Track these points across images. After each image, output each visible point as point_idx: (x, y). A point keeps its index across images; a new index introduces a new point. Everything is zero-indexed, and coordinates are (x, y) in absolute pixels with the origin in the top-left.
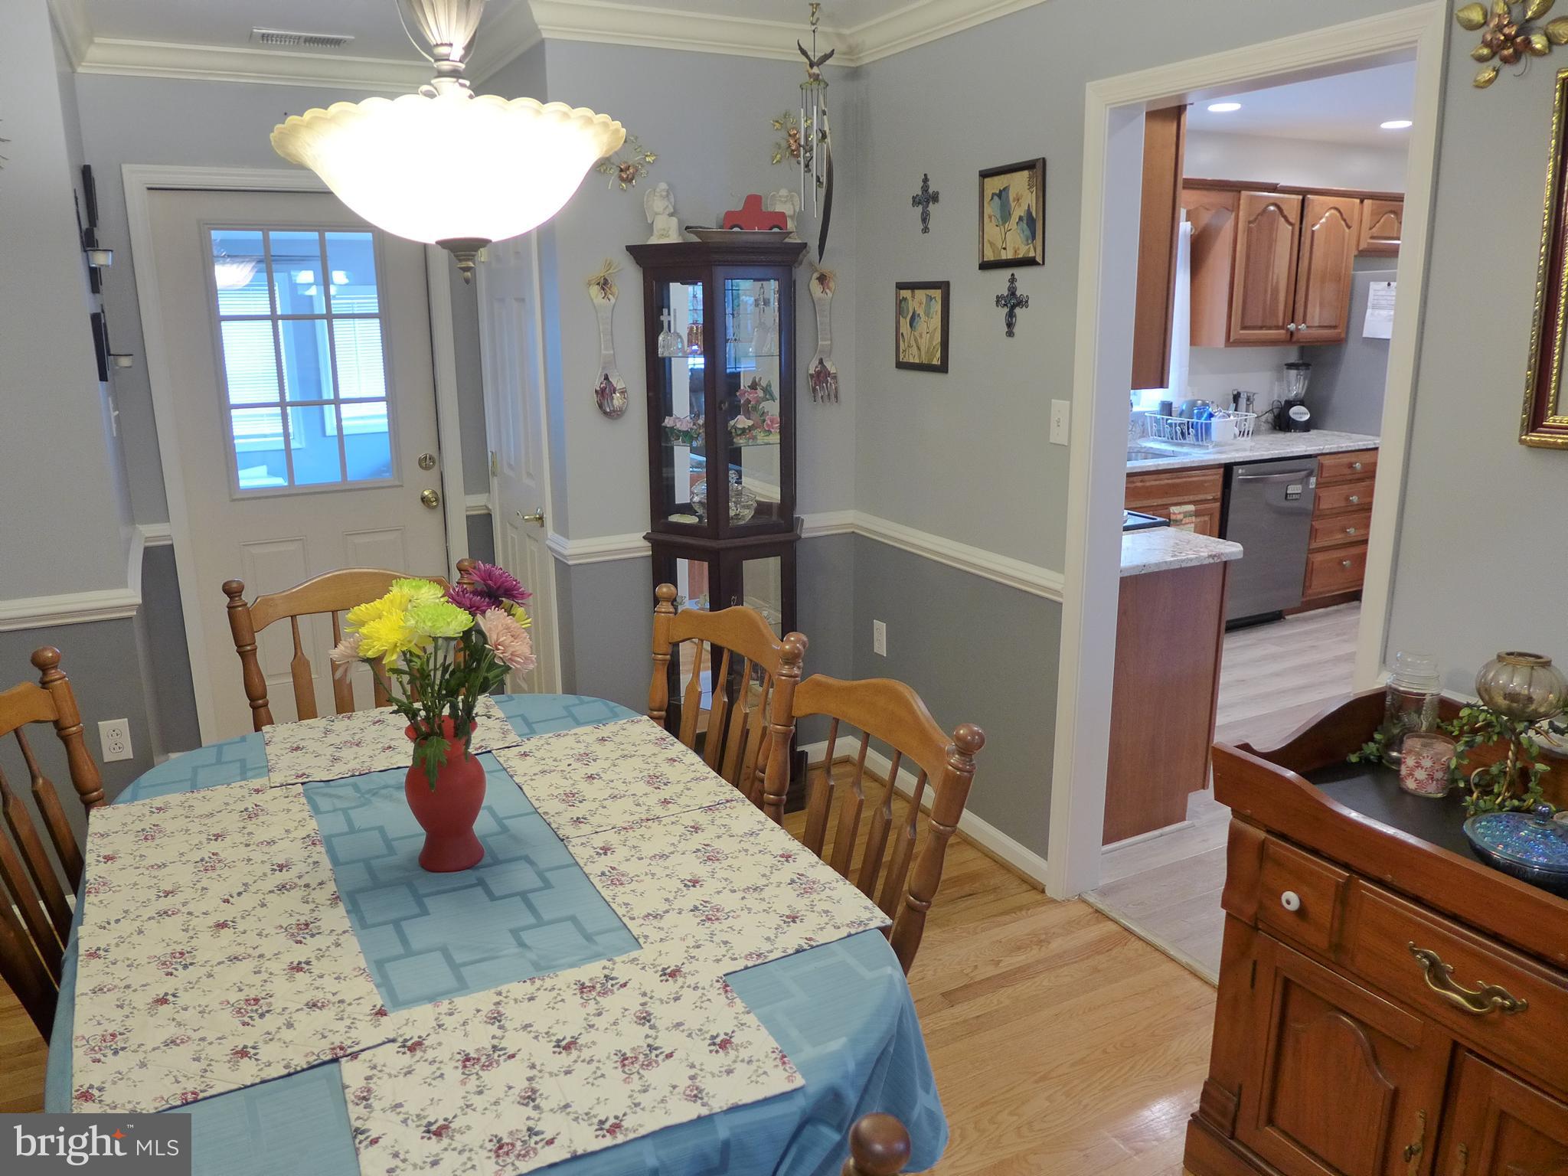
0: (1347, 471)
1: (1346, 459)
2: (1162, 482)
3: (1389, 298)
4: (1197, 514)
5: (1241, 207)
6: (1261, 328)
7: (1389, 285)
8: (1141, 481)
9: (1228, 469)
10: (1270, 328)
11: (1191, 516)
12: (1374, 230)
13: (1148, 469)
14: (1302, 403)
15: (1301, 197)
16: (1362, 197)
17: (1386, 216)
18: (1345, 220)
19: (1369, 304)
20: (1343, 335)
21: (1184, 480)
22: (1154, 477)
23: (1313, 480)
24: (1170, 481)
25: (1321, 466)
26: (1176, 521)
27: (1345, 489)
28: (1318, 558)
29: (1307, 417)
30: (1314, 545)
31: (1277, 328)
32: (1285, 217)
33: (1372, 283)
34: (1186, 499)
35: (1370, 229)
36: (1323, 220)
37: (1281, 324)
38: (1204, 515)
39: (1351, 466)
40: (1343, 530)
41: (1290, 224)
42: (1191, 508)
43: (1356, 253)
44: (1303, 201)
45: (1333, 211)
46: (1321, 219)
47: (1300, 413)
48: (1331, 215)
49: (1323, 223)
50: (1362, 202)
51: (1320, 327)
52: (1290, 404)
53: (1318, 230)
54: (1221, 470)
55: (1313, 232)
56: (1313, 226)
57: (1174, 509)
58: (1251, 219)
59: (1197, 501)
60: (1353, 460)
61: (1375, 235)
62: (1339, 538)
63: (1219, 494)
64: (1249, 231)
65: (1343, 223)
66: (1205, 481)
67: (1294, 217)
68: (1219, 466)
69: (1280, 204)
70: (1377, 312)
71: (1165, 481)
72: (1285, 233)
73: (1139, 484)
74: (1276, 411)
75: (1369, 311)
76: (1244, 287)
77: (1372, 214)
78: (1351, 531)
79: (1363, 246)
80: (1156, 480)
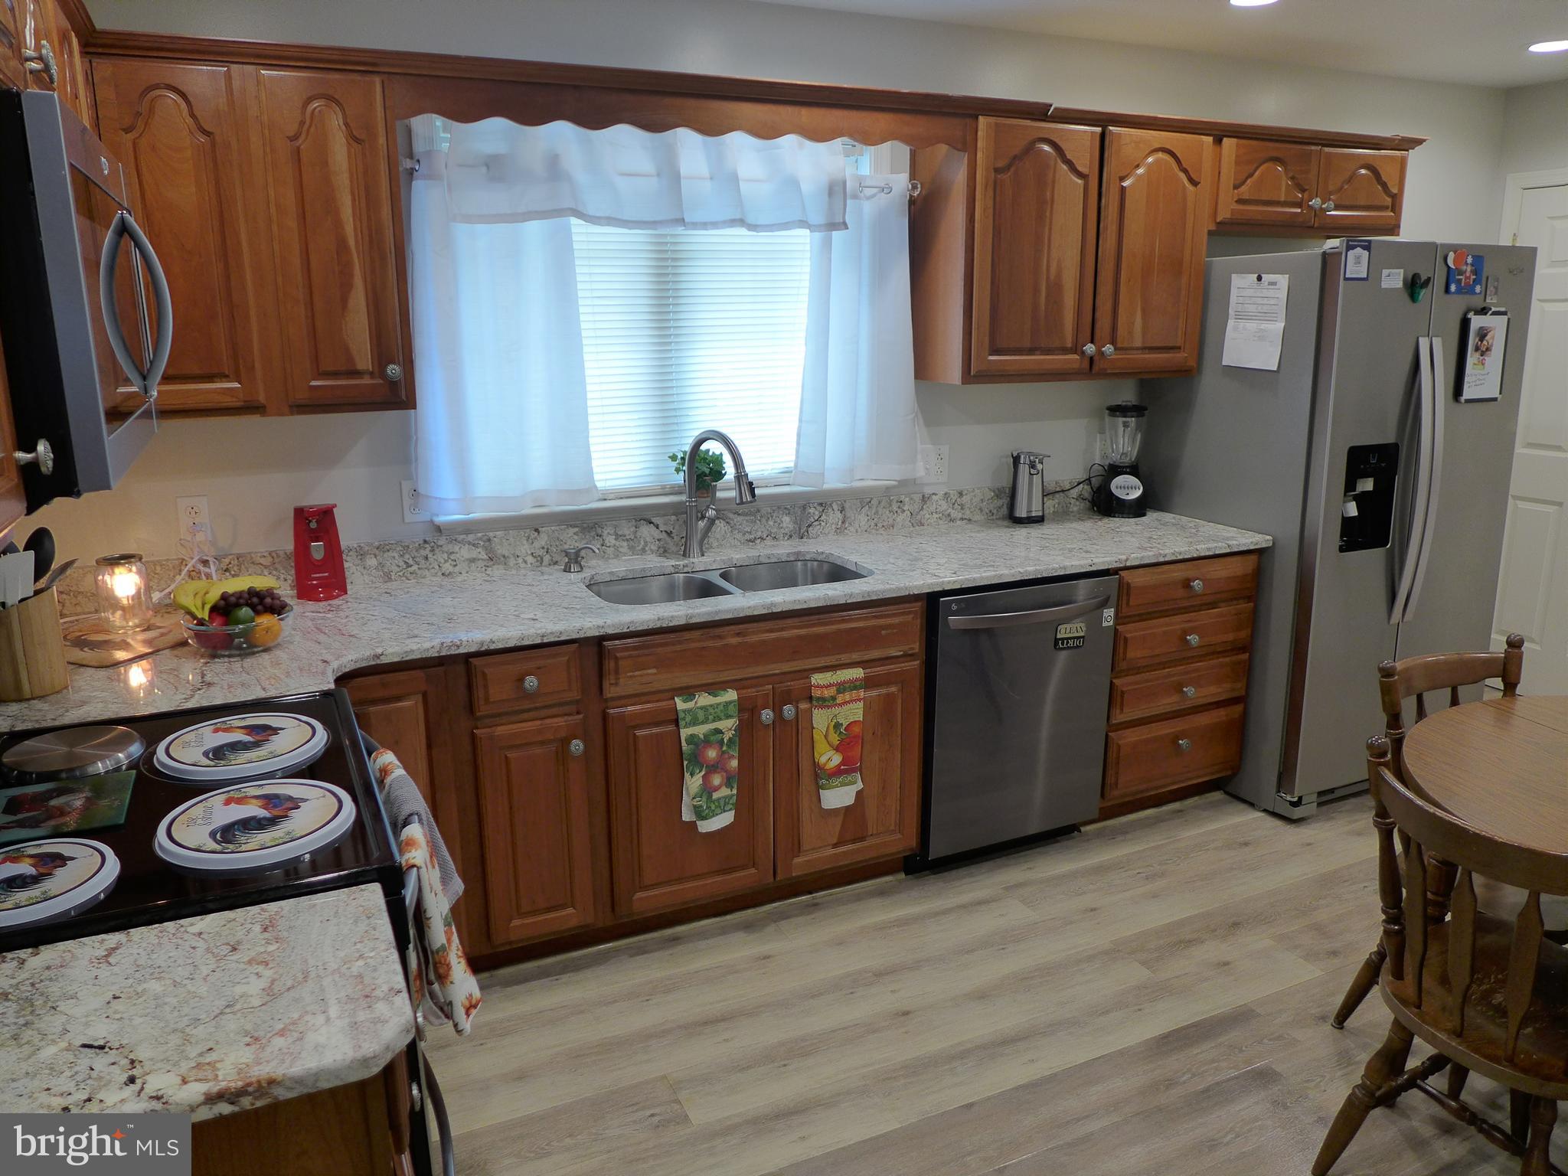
0: (1181, 593)
1: (1178, 573)
2: (785, 634)
3: (1260, 301)
4: (869, 683)
5: (980, 144)
6: (1031, 351)
7: (1259, 278)
8: (738, 634)
9: (932, 603)
10: (1048, 351)
11: (856, 688)
12: (1244, 188)
13: (749, 613)
14: (1133, 470)
15: (1099, 130)
16: (1219, 133)
17: (1266, 165)
18: (1185, 171)
19: (1231, 311)
20: (1192, 363)
21: (835, 627)
22: (769, 625)
23: (1109, 613)
24: (803, 632)
25: (1124, 589)
26: (823, 699)
27: (1177, 622)
28: (1128, 738)
29: (1136, 494)
30: (1119, 717)
31: (1065, 350)
32: (1069, 163)
33: (1234, 276)
34: (845, 658)
35: (1236, 187)
36: (1140, 171)
37: (1069, 345)
38: (888, 684)
39: (1187, 584)
40: (1178, 688)
41: (1080, 175)
42: (858, 673)
43: (1213, 227)
44: (1103, 135)
45: (1160, 155)
46: (1138, 166)
47: (1129, 488)
48: (1156, 161)
49: (1140, 176)
50: (1218, 141)
51: (1144, 348)
52: (1114, 470)
53: (1130, 186)
54: (917, 606)
55: (1123, 189)
56: (1122, 179)
57: (817, 679)
58: (1000, 164)
59: (867, 661)
60: (1190, 574)
61: (1246, 197)
62: (1167, 703)
63: (916, 647)
64: (996, 187)
65: (1182, 176)
66: (882, 627)
67: (1086, 161)
68: (916, 598)
69: (1057, 140)
70: (1242, 324)
71: (793, 631)
72: (1069, 192)
73: (734, 641)
74: (1095, 482)
75: (1231, 323)
76: (993, 283)
77: (1238, 163)
78: (1189, 690)
79: (1223, 214)
80: (771, 631)
